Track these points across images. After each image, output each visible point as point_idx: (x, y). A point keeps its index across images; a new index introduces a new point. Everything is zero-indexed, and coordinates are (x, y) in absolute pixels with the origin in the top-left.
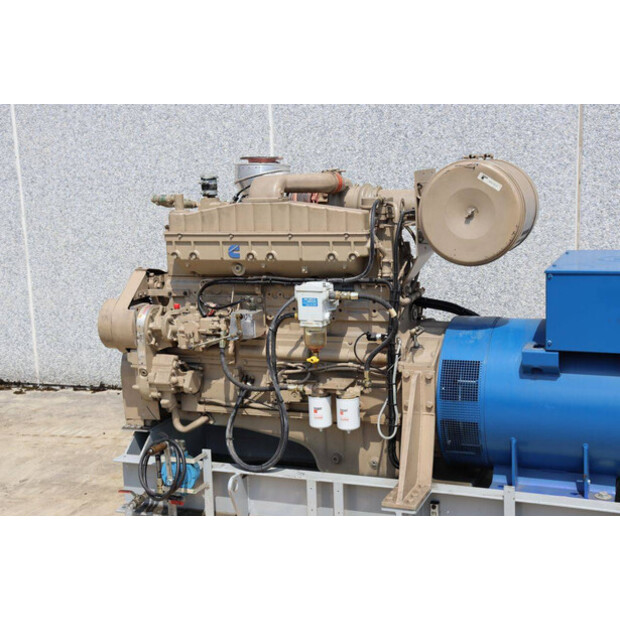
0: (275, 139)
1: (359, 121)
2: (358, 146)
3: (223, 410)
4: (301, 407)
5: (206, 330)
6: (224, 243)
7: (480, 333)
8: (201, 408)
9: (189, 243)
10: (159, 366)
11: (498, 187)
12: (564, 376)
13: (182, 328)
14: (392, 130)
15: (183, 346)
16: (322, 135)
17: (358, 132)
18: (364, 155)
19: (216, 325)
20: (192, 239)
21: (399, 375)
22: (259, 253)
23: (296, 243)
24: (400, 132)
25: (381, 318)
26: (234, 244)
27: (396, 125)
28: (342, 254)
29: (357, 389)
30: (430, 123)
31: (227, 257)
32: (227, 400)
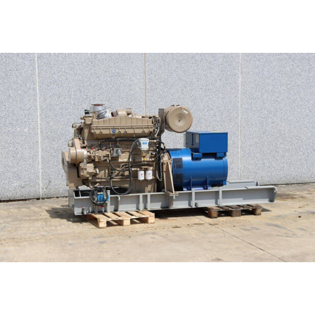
0: (40, 99)
1: (73, 93)
2: (72, 102)
3: (105, 180)
4: (136, 175)
5: (104, 155)
6: (112, 129)
7: (178, 151)
8: (98, 180)
9: (100, 129)
10: (89, 167)
11: (187, 113)
12: (202, 160)
13: (97, 155)
14: (85, 97)
15: (97, 160)
16: (58, 97)
17: (73, 97)
18: (75, 105)
19: (108, 153)
20: (101, 128)
21: (162, 163)
22: (122, 131)
23: (134, 128)
24: (88, 98)
25: (152, 149)
26: (114, 128)
27: (86, 96)
28: (147, 131)
29: (152, 168)
30: (98, 95)
31: (111, 133)
32: (105, 177)
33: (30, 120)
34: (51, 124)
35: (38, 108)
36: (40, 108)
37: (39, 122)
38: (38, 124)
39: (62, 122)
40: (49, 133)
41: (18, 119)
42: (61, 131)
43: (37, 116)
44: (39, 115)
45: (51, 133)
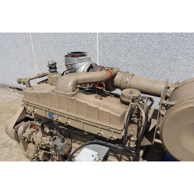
10: (30, 149)
33: (92, 50)
34: (107, 53)
35: (97, 39)
36: (99, 40)
37: (98, 51)
38: (97, 53)
39: (116, 53)
40: (105, 61)
41: (83, 48)
42: (114, 60)
43: (97, 46)
44: (98, 46)
45: (107, 60)
